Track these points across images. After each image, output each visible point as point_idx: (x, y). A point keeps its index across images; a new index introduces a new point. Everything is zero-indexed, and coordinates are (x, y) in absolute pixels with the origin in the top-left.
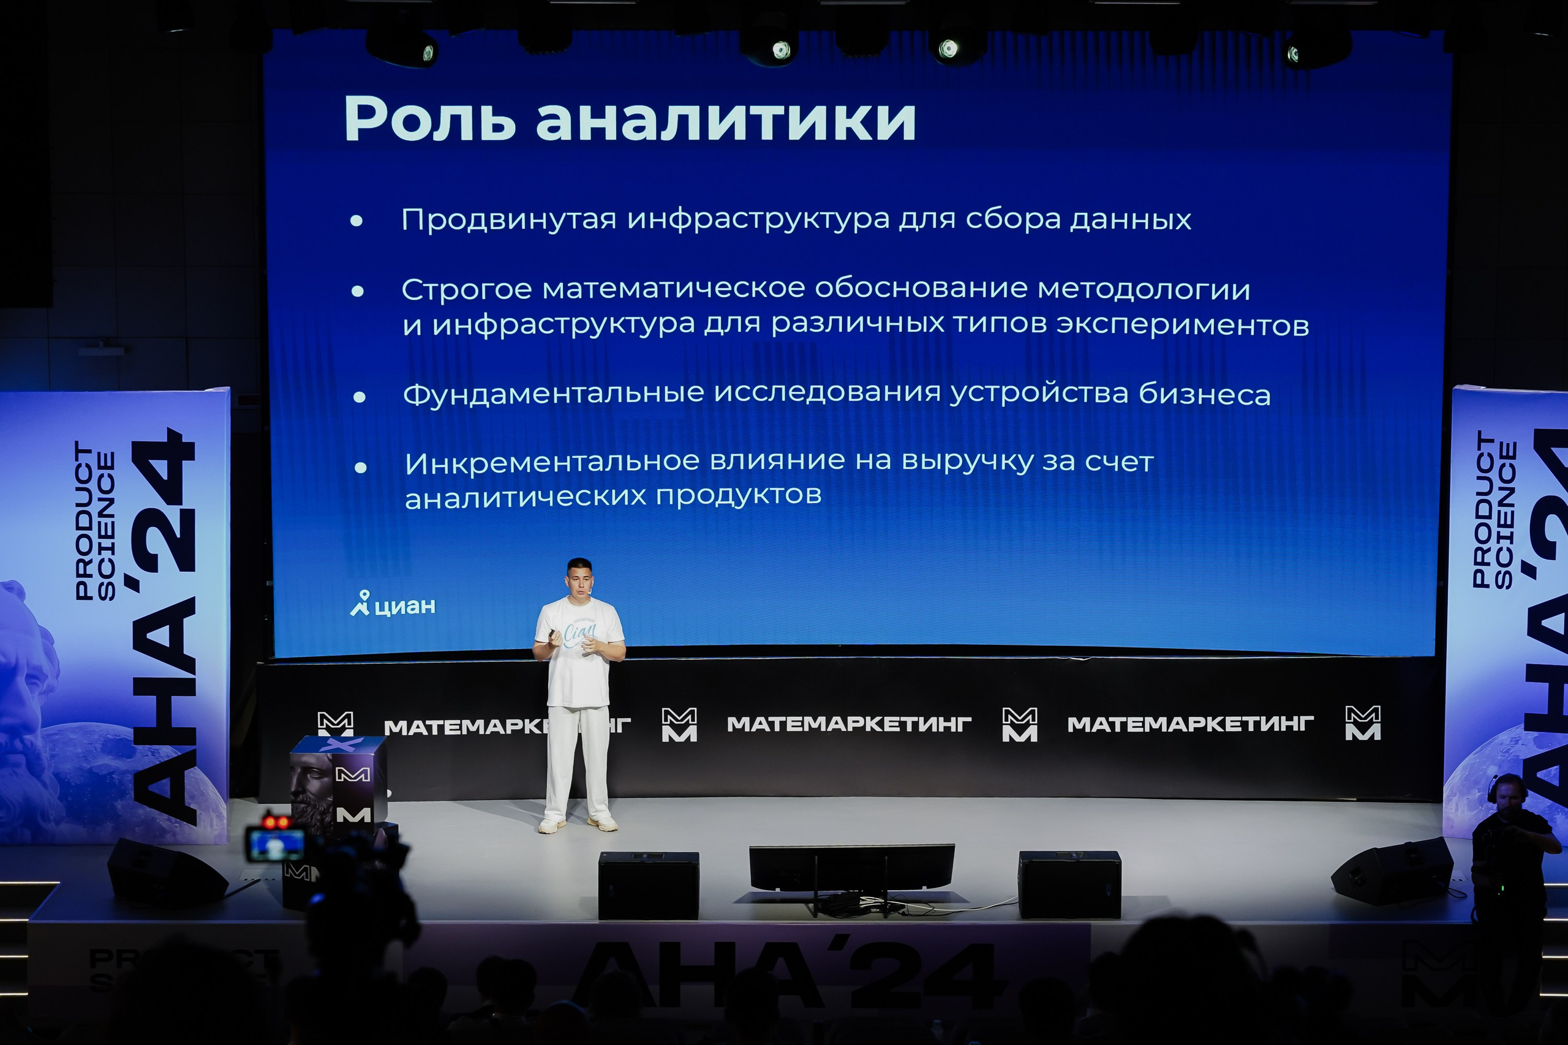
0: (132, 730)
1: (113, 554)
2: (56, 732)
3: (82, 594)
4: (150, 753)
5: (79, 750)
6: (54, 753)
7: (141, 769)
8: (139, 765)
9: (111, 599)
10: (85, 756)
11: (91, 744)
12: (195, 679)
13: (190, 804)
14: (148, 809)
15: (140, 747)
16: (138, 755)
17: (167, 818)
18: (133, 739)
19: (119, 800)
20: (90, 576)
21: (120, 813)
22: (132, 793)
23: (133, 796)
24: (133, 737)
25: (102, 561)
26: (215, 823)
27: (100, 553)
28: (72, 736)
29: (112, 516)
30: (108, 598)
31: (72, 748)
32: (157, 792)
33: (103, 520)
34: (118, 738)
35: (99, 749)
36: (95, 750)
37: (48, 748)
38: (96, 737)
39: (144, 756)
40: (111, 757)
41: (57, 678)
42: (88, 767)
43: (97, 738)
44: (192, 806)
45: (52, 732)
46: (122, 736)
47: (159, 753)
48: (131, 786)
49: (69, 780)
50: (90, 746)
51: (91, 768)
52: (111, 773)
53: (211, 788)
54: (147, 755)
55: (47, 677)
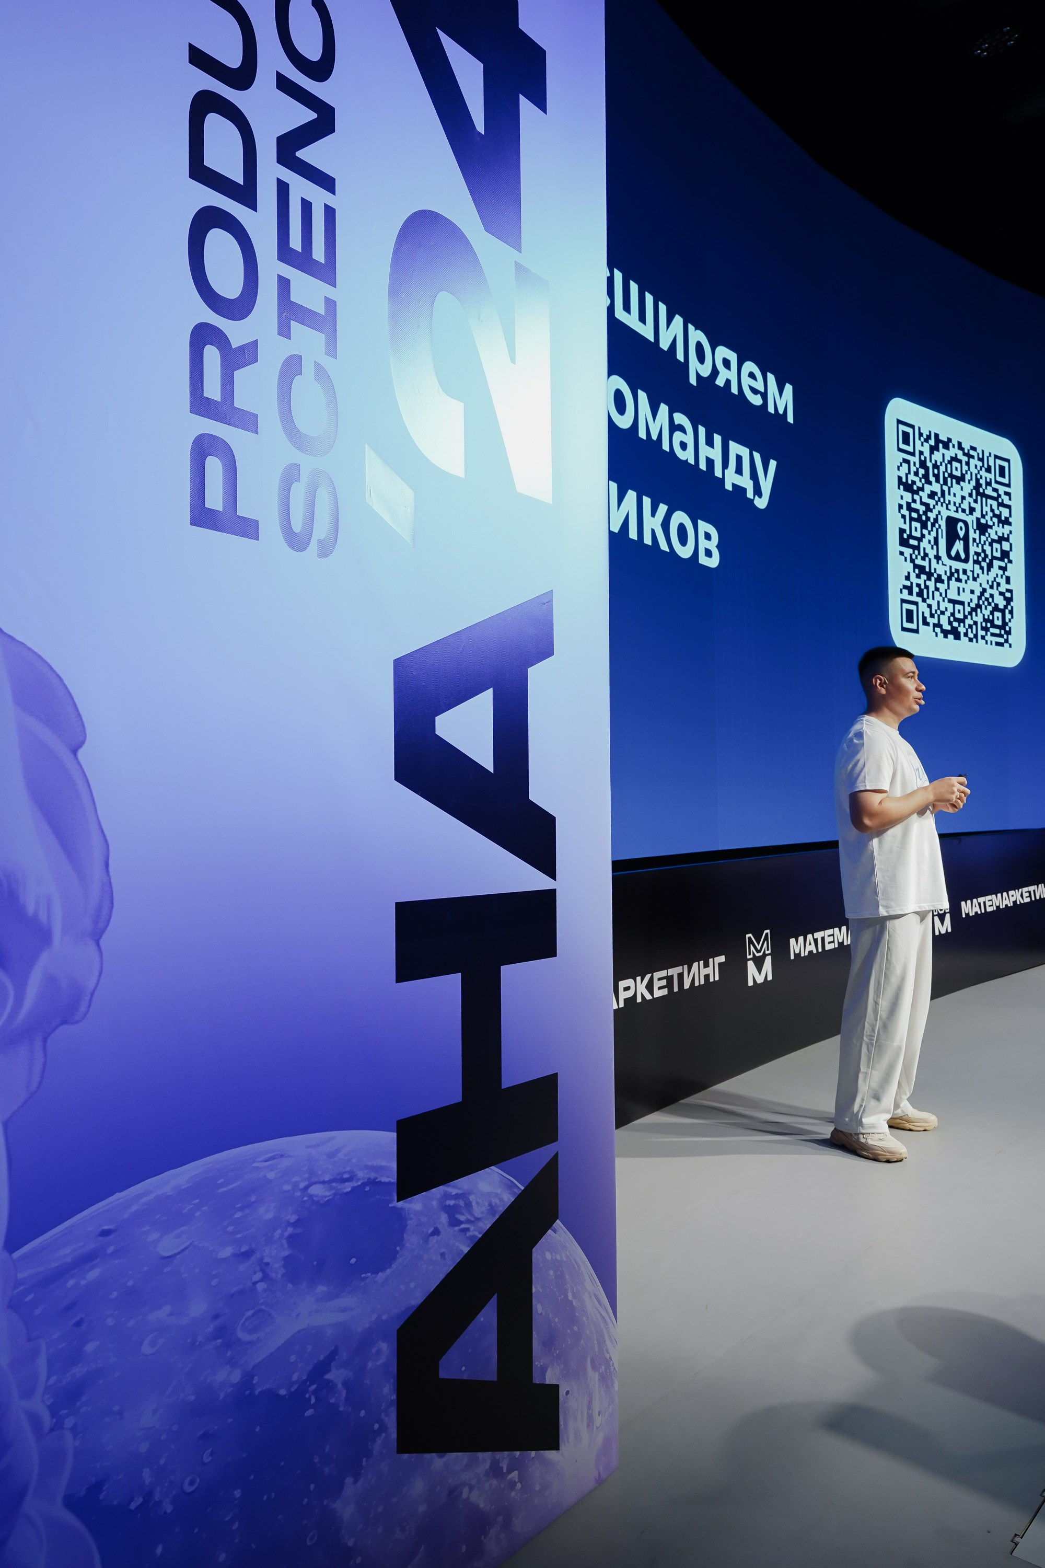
0: (390, 1138)
1: (332, 349)
2: (92, 1246)
3: (215, 500)
4: (444, 1218)
5: (198, 1308)
6: (78, 1371)
7: (417, 1299)
8: (412, 1285)
9: (325, 550)
10: (220, 1332)
11: (247, 1255)
12: (553, 892)
13: (544, 1370)
14: (437, 1462)
15: (415, 1204)
16: (412, 1240)
17: (487, 1466)
18: (393, 1178)
19: (349, 1480)
20: (249, 422)
21: (350, 1543)
22: (391, 1420)
23: (394, 1435)
24: (394, 1165)
25: (292, 367)
26: (596, 1407)
27: (284, 331)
28: (168, 1245)
29: (327, 182)
30: (313, 546)
31: (162, 1314)
32: (464, 1373)
33: (300, 188)
34: (347, 1187)
35: (278, 1270)
36: (265, 1278)
37: (42, 1363)
38: (266, 1212)
39: (426, 1239)
40: (321, 1289)
41: (97, 936)
42: (236, 1376)
43: (270, 1216)
44: (550, 1378)
45: (66, 1253)
46: (362, 1175)
47: (468, 1205)
48: (388, 1391)
49: (148, 1496)
50: (242, 1268)
51: (247, 1381)
52: (322, 1368)
53: (588, 1285)
54: (436, 1232)
55: (44, 936)
